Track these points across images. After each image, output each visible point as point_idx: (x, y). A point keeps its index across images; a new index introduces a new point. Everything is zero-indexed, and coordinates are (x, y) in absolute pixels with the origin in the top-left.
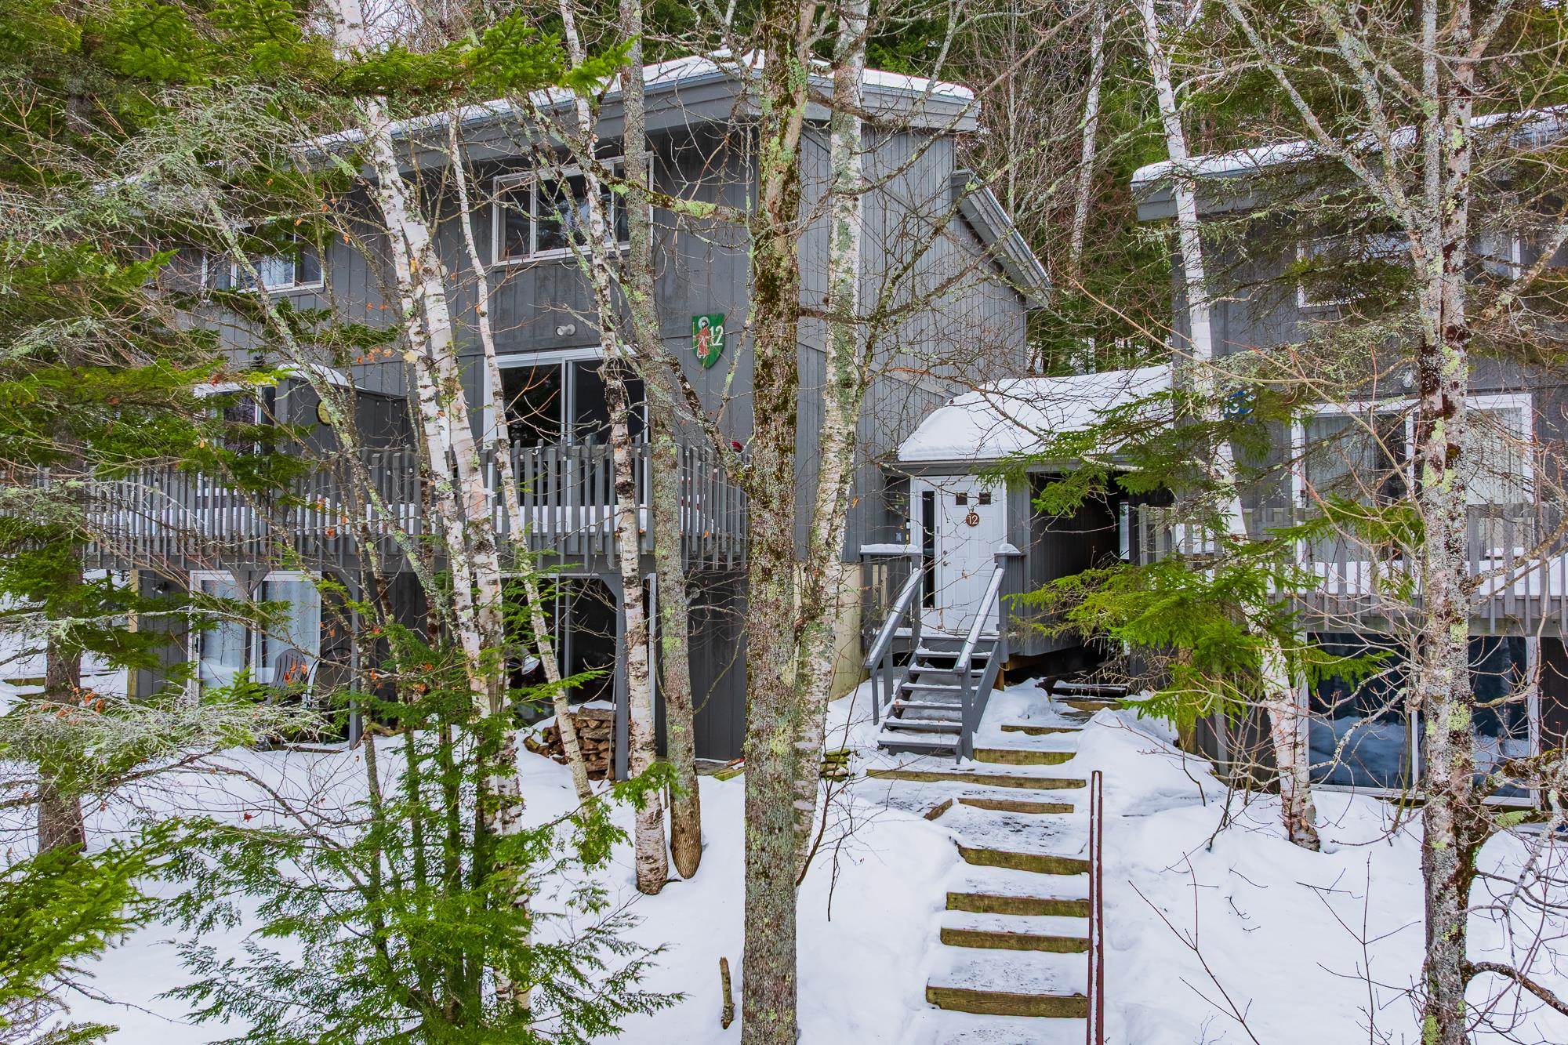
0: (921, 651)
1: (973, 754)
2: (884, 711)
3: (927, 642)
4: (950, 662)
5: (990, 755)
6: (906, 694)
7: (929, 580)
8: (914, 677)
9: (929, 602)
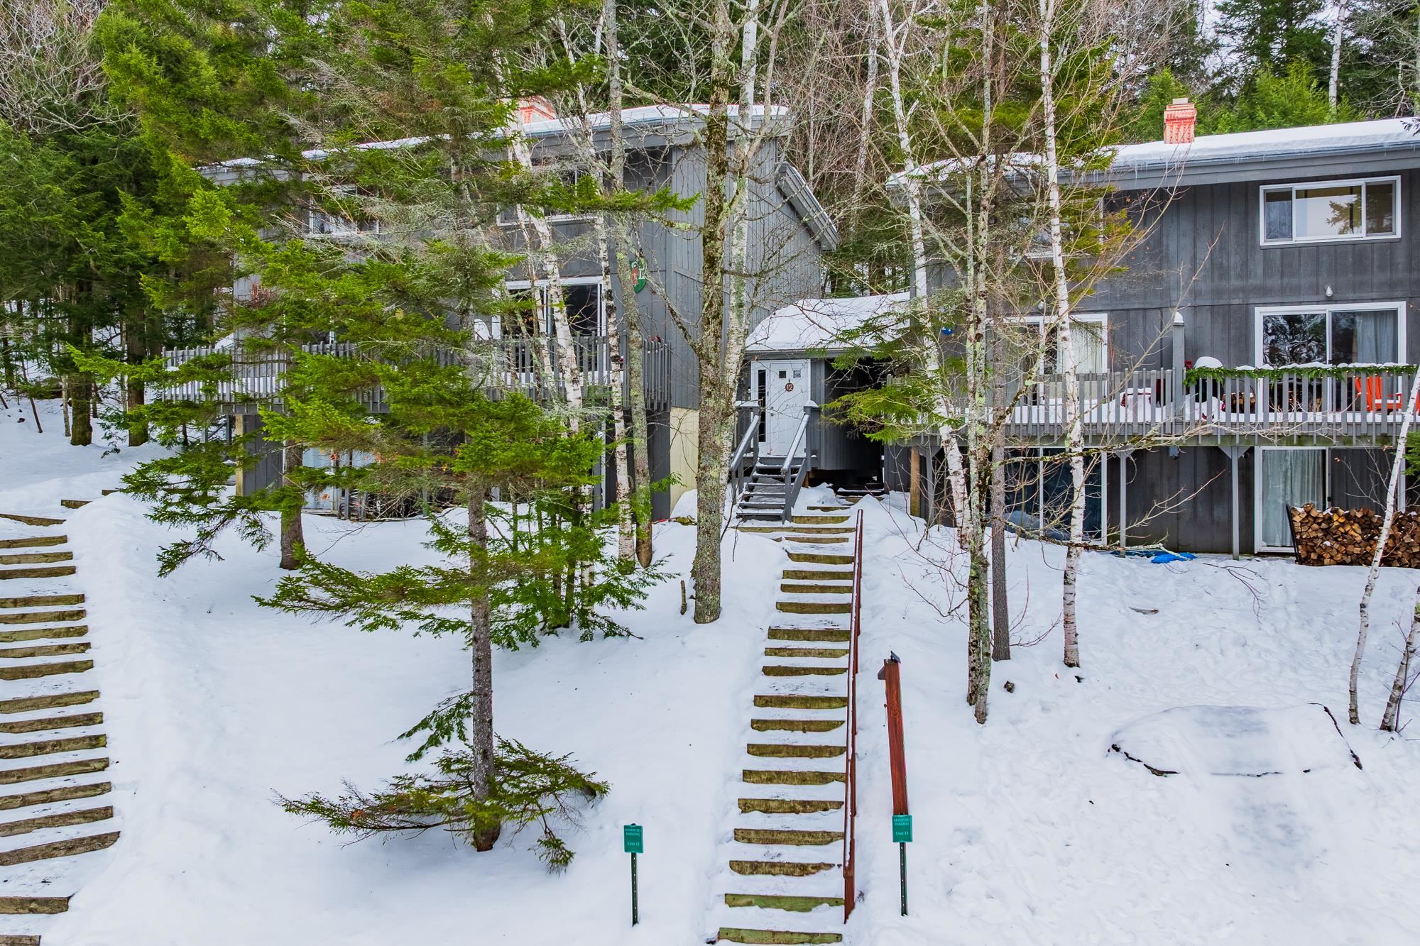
0: (759, 465)
1: (792, 519)
2: (739, 496)
3: (763, 460)
4: (777, 471)
5: (800, 519)
6: (751, 489)
7: (762, 428)
8: (755, 480)
9: (762, 439)
